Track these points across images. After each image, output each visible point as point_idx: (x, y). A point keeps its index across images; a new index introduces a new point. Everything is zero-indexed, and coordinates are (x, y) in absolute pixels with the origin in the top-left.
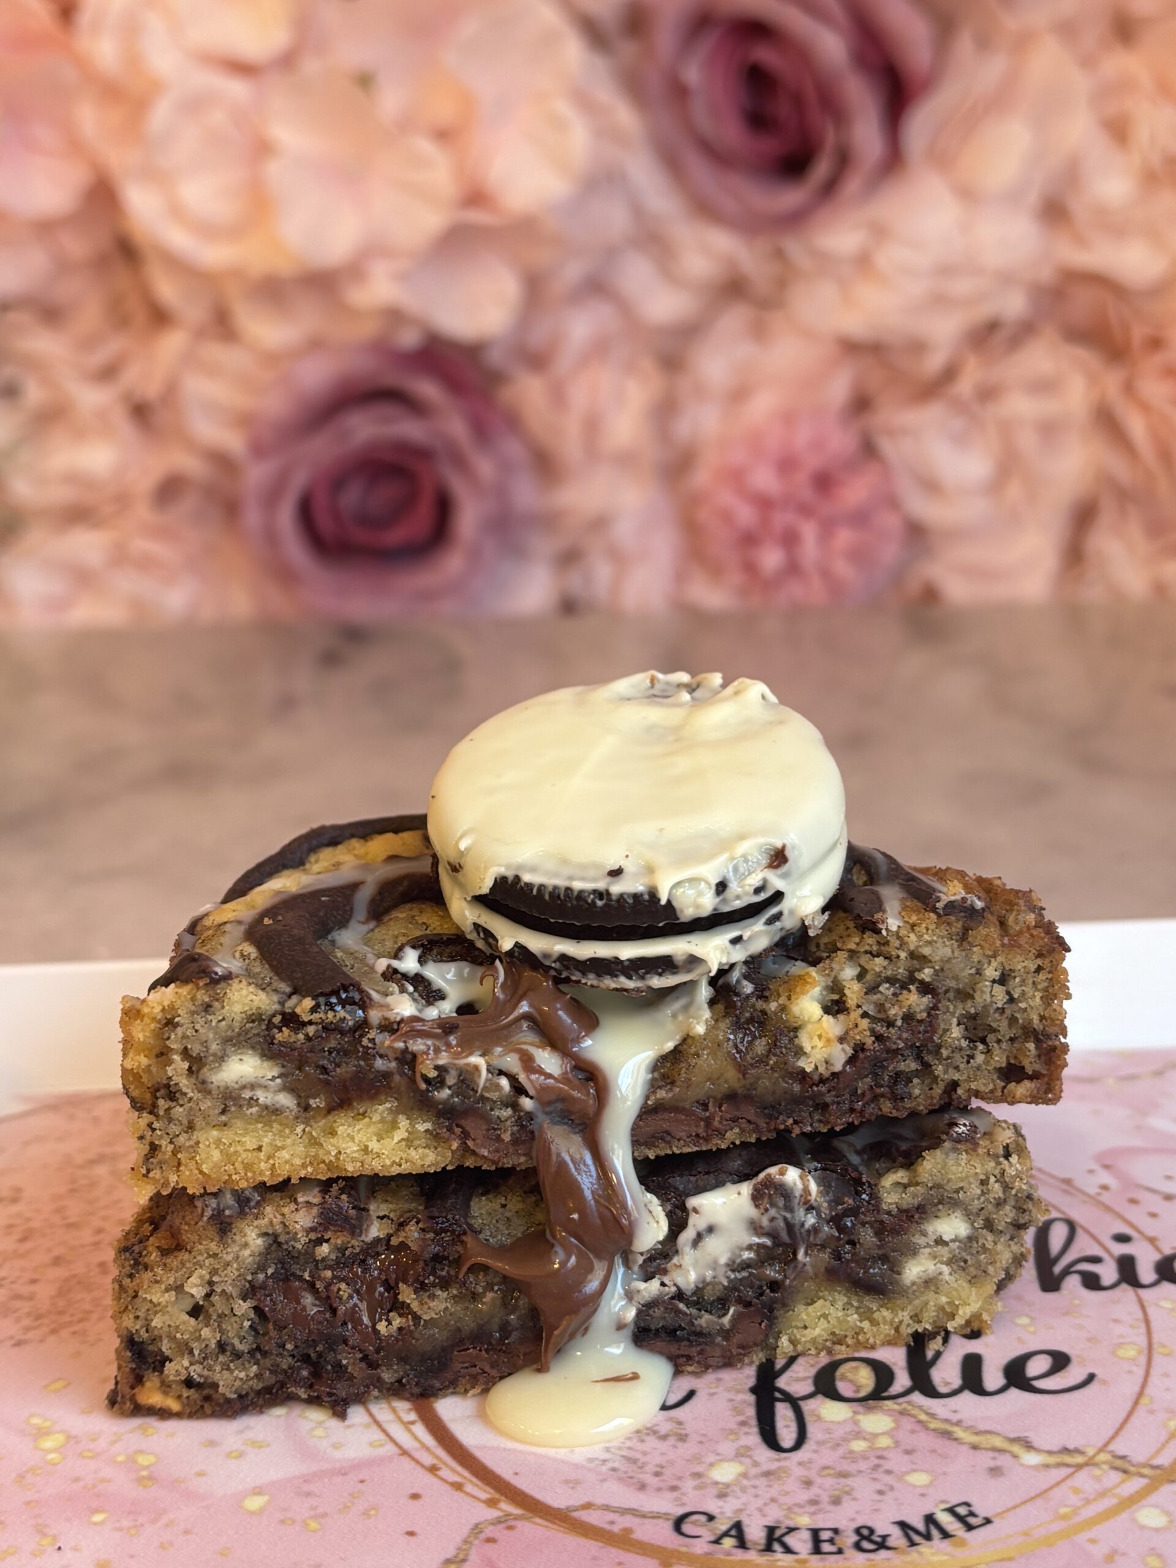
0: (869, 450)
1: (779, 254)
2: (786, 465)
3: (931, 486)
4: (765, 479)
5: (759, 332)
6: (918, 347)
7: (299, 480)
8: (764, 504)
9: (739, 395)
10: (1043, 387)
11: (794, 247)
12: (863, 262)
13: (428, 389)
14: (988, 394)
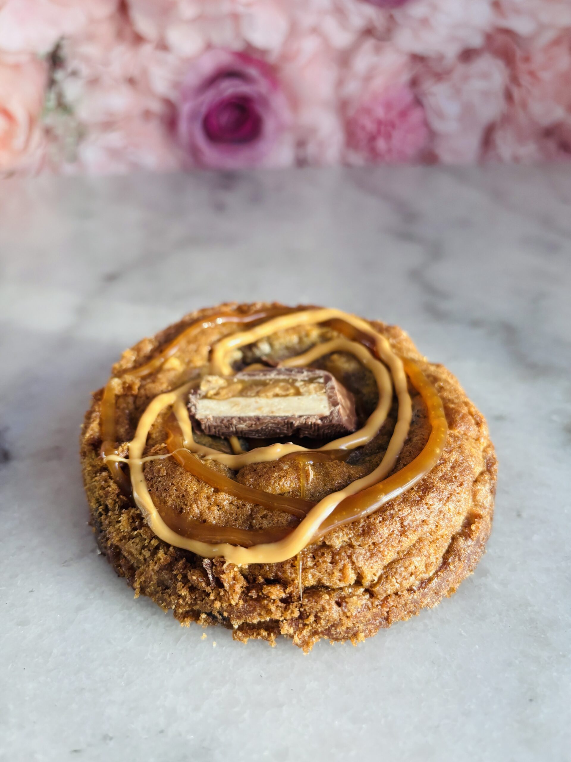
0: (418, 102)
1: (391, 17)
2: (388, 106)
3: (440, 115)
4: (380, 112)
5: (378, 50)
6: (441, 58)
7: (204, 110)
8: (379, 123)
9: (368, 78)
10: (485, 76)
11: (397, 13)
12: (425, 22)
13: (253, 71)
14: (466, 78)
